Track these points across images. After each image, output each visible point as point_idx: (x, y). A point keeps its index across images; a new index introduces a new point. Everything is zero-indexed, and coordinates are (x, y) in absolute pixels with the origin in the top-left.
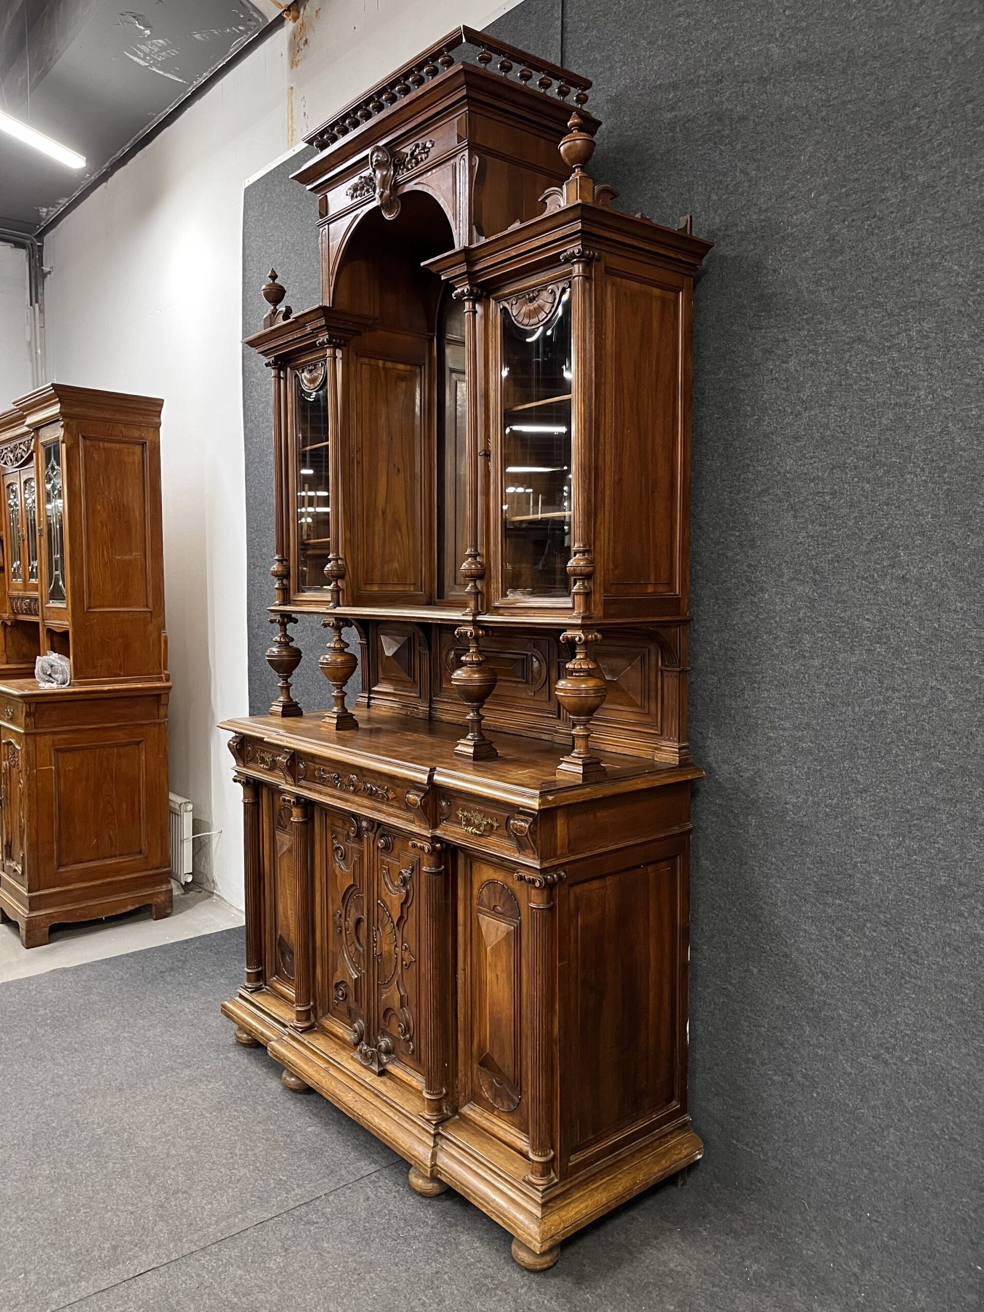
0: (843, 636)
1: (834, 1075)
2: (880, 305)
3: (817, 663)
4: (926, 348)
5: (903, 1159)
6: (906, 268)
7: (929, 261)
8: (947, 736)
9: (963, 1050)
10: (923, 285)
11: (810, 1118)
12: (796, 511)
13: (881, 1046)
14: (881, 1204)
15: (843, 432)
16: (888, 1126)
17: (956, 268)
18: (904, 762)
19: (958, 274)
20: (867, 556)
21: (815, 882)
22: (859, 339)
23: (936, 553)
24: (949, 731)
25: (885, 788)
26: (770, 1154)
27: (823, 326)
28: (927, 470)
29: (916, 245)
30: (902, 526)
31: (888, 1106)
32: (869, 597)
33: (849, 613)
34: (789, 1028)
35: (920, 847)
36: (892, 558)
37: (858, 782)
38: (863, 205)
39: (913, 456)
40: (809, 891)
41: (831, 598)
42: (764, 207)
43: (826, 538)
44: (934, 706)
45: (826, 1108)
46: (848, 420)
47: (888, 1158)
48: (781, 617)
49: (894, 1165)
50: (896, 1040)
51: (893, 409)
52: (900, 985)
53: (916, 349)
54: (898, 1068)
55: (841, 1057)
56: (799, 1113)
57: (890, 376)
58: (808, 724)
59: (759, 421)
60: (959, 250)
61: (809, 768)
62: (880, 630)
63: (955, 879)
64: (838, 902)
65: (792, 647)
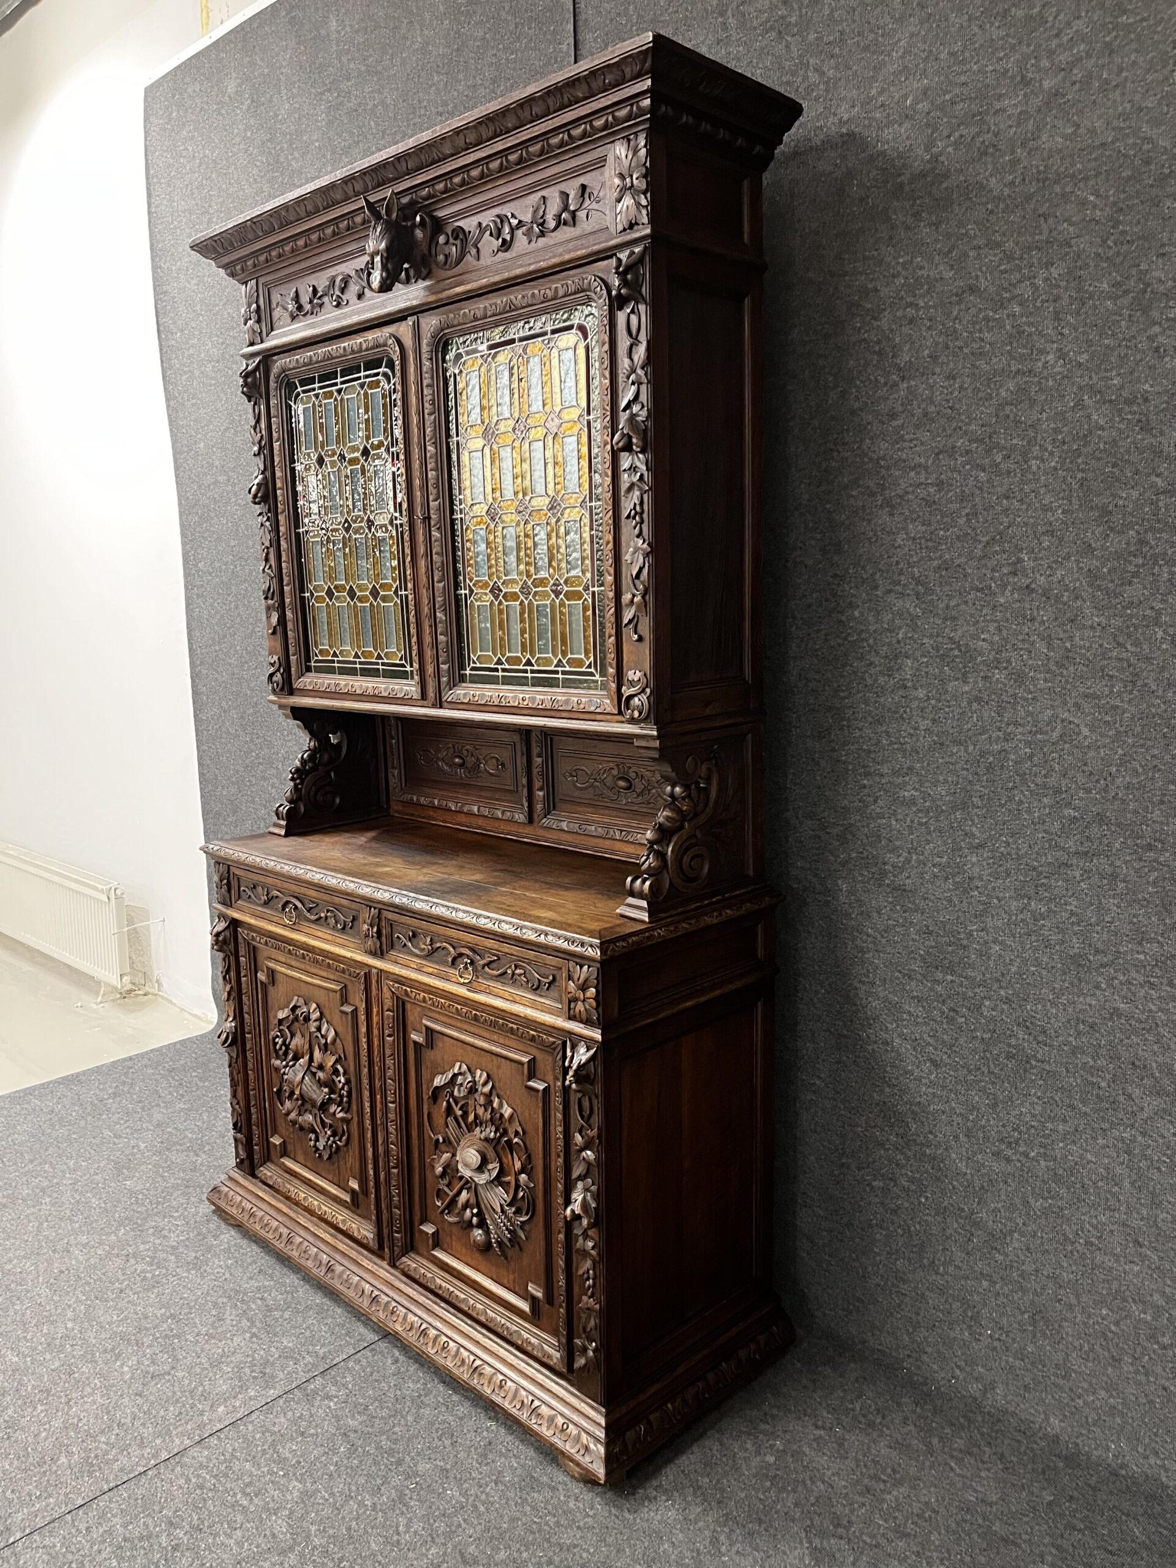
0: (953, 661)
1: (946, 1176)
2: (998, 245)
3: (921, 693)
4: (1055, 301)
5: (1028, 1268)
6: (1029, 198)
7: (1057, 189)
8: (1081, 779)
9: (1100, 1141)
10: (1051, 220)
11: (918, 1227)
12: (893, 507)
13: (1002, 1141)
14: (1005, 1320)
15: (951, 408)
16: (1011, 1232)
17: (1092, 198)
18: (1029, 811)
19: (1095, 207)
20: (983, 562)
21: (920, 955)
22: (971, 289)
23: (1067, 557)
24: (1083, 771)
25: (1008, 844)
26: (870, 1268)
27: (922, 272)
28: (1057, 454)
29: (1042, 168)
30: (1026, 524)
31: (1012, 1208)
32: (985, 611)
33: (960, 633)
34: (892, 1126)
35: (1050, 911)
36: (1015, 564)
37: (973, 836)
38: (974, 116)
39: (1039, 439)
40: (913, 967)
41: (938, 614)
42: (846, 117)
43: (930, 540)
44: (1065, 742)
45: (937, 1214)
46: (956, 393)
47: (1012, 1267)
48: (875, 639)
49: (1019, 1276)
50: (1020, 1133)
51: (1014, 377)
52: (1025, 1071)
53: (1042, 301)
54: (1023, 1165)
55: (954, 1156)
56: (905, 1221)
57: (1011, 336)
58: (910, 769)
59: (843, 394)
60: (1096, 176)
61: (912, 821)
62: (999, 652)
63: (1090, 946)
64: (949, 978)
65: (889, 676)
